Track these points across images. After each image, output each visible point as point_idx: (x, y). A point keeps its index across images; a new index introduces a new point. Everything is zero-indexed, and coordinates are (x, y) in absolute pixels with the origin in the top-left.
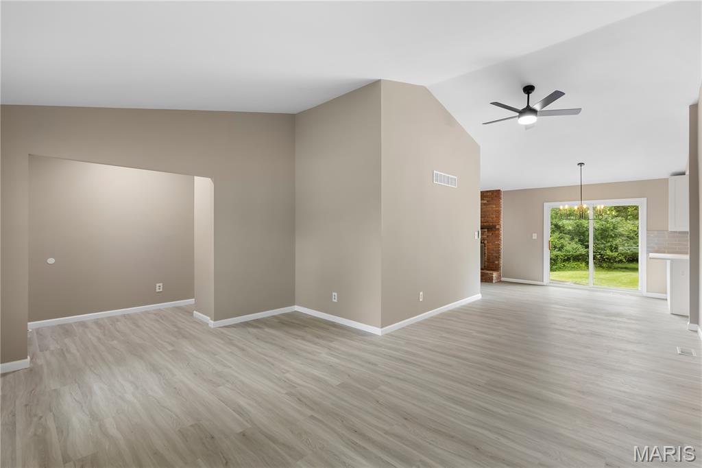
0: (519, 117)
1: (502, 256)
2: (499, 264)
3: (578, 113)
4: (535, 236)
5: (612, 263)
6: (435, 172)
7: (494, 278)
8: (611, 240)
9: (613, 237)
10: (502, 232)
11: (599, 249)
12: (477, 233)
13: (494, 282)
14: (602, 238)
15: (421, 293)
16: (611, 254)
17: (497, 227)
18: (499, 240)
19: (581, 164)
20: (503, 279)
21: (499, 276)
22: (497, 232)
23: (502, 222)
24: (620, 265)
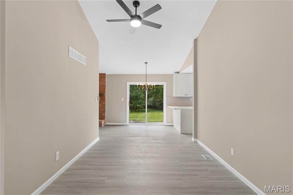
0: (131, 20)
1: (106, 111)
2: (104, 116)
3: (159, 28)
4: (122, 99)
5: (139, 109)
6: (70, 48)
7: (103, 124)
8: (139, 100)
9: (139, 99)
10: (106, 97)
11: (135, 104)
12: (97, 98)
13: (102, 126)
14: (136, 100)
15: (58, 153)
16: (139, 106)
17: (104, 94)
18: (105, 102)
19: (146, 63)
20: (107, 124)
21: (105, 122)
22: (103, 97)
23: (106, 92)
24: (141, 110)
